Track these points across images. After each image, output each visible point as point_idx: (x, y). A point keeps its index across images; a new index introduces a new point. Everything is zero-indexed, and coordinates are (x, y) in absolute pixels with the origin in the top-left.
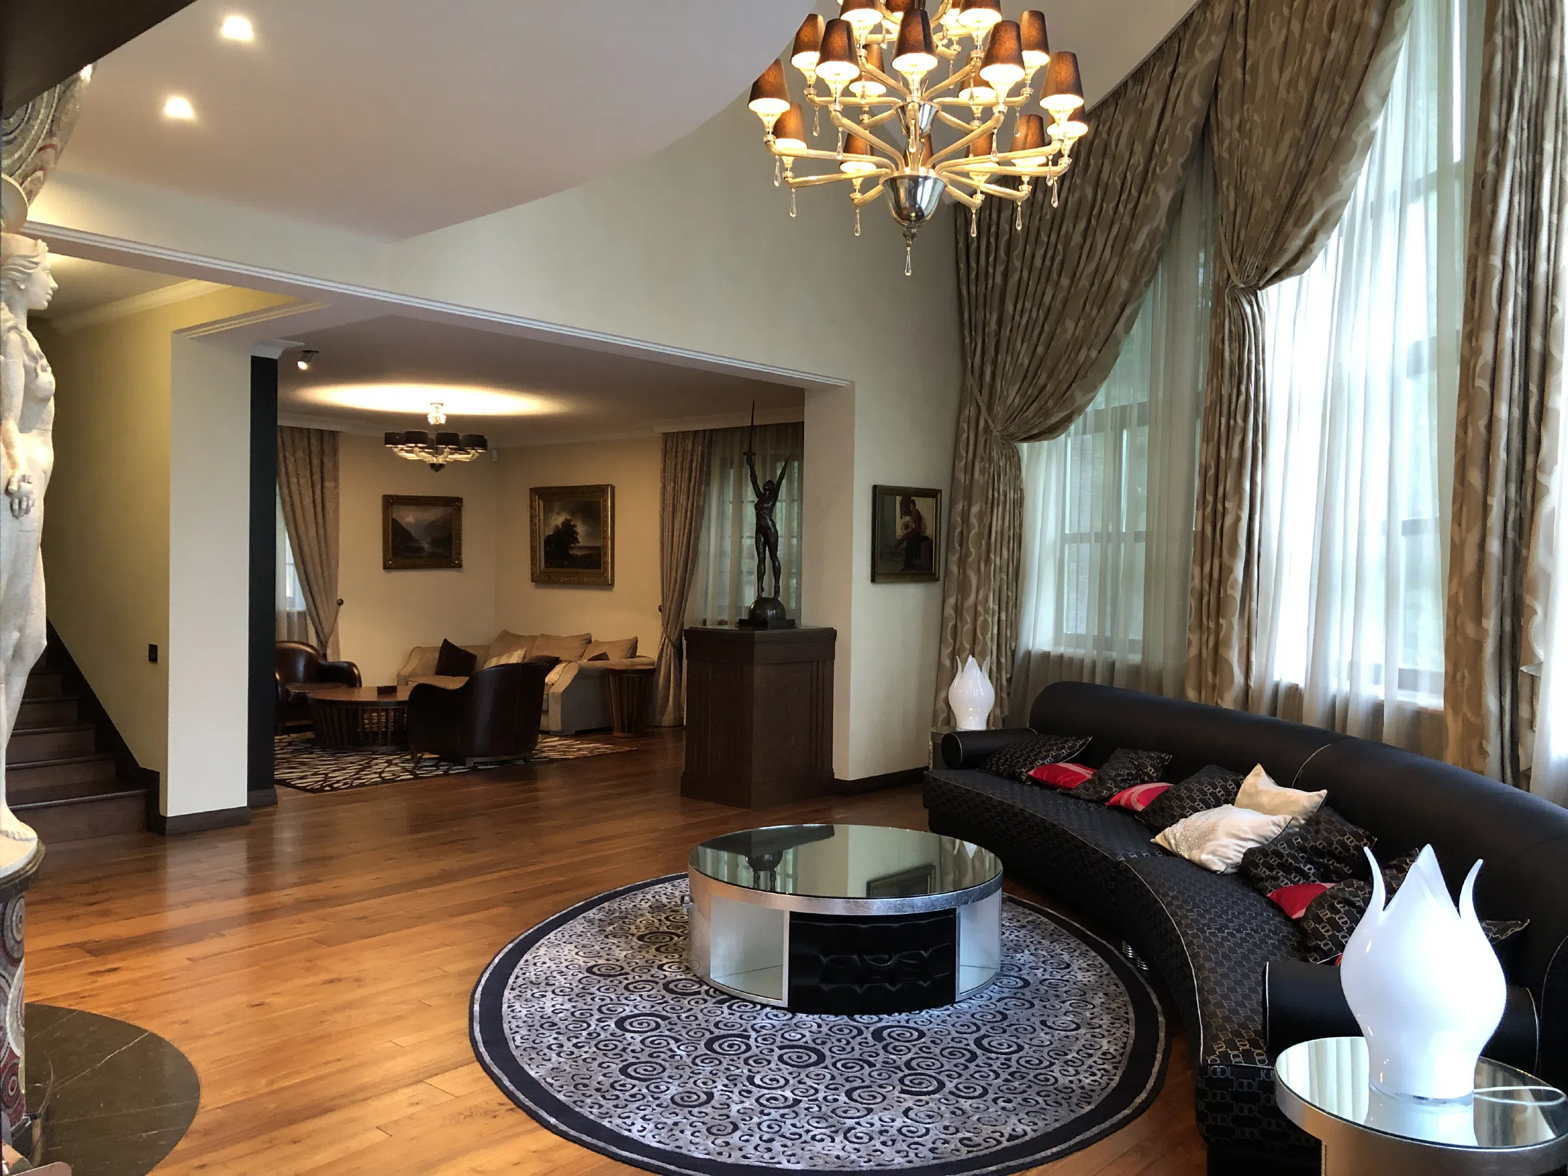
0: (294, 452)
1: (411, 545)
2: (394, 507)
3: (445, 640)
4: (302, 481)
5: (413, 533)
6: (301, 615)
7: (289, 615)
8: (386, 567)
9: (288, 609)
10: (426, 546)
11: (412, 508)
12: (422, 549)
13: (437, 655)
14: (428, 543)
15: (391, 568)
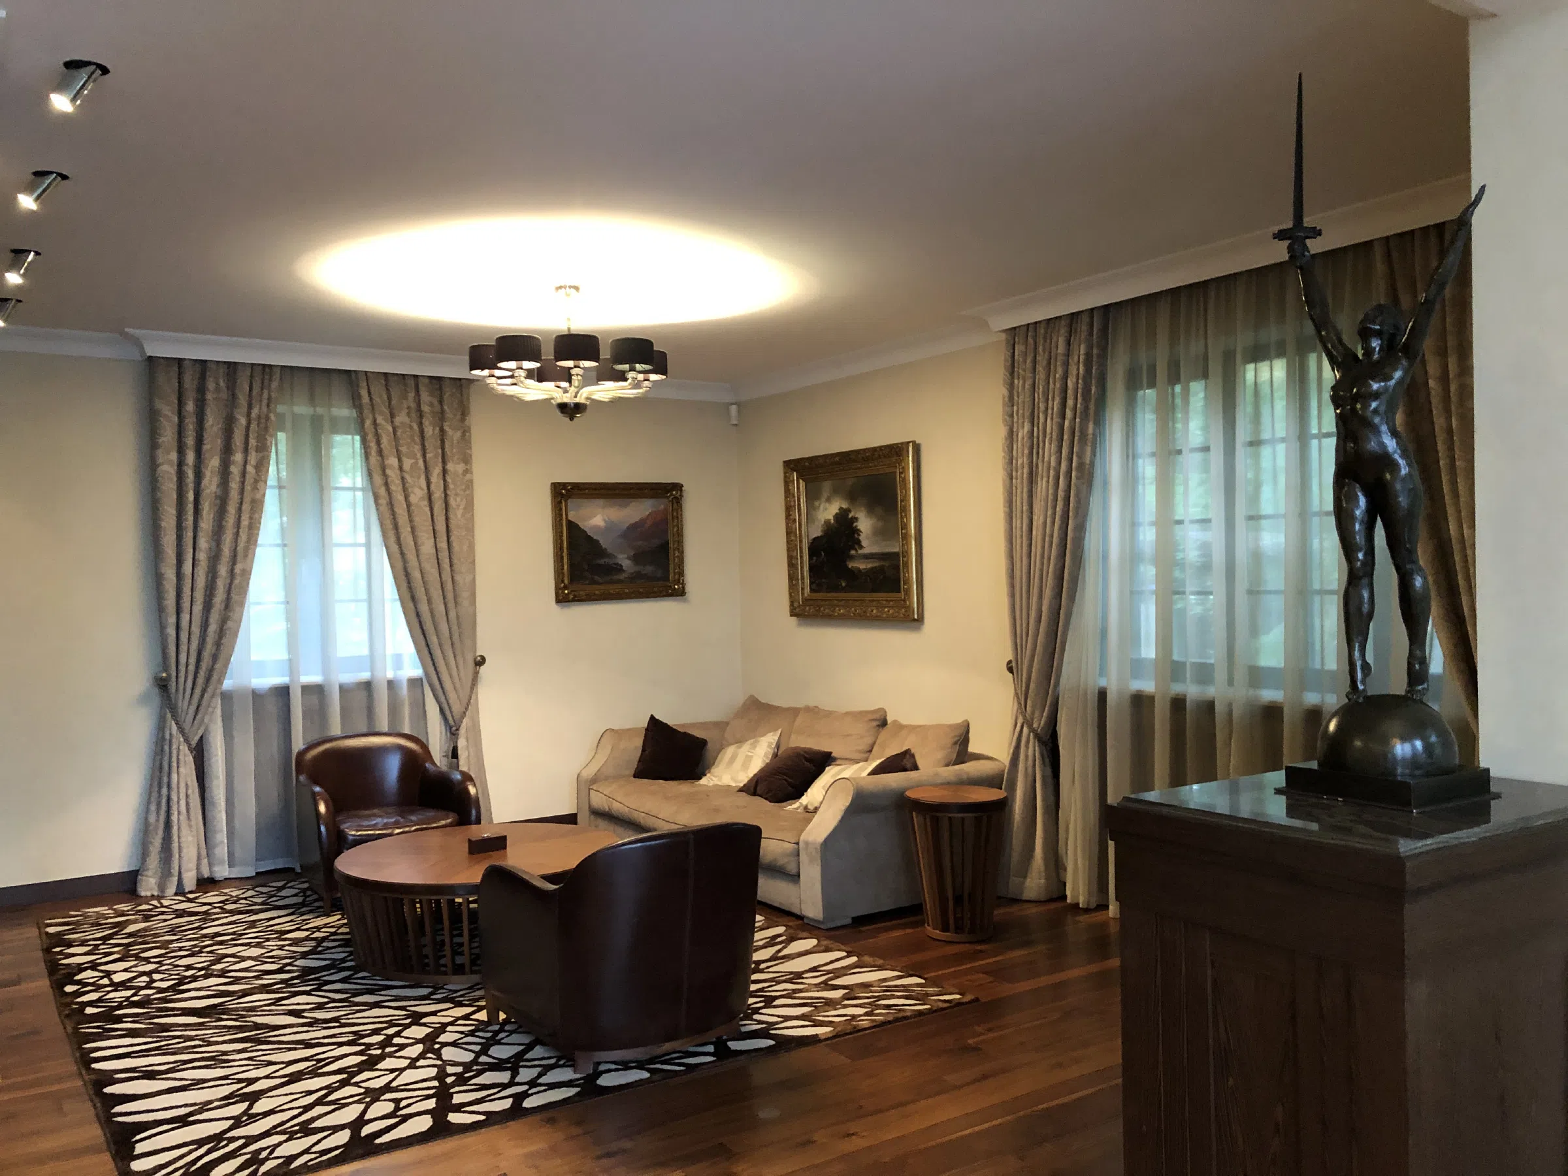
0: (392, 416)
1: (602, 561)
2: (570, 503)
3: (652, 717)
5: (604, 543)
6: (414, 683)
7: (391, 684)
8: (562, 599)
9: (390, 675)
10: (626, 563)
11: (601, 502)
12: (619, 569)
13: (639, 742)
14: (629, 558)
15: (569, 601)
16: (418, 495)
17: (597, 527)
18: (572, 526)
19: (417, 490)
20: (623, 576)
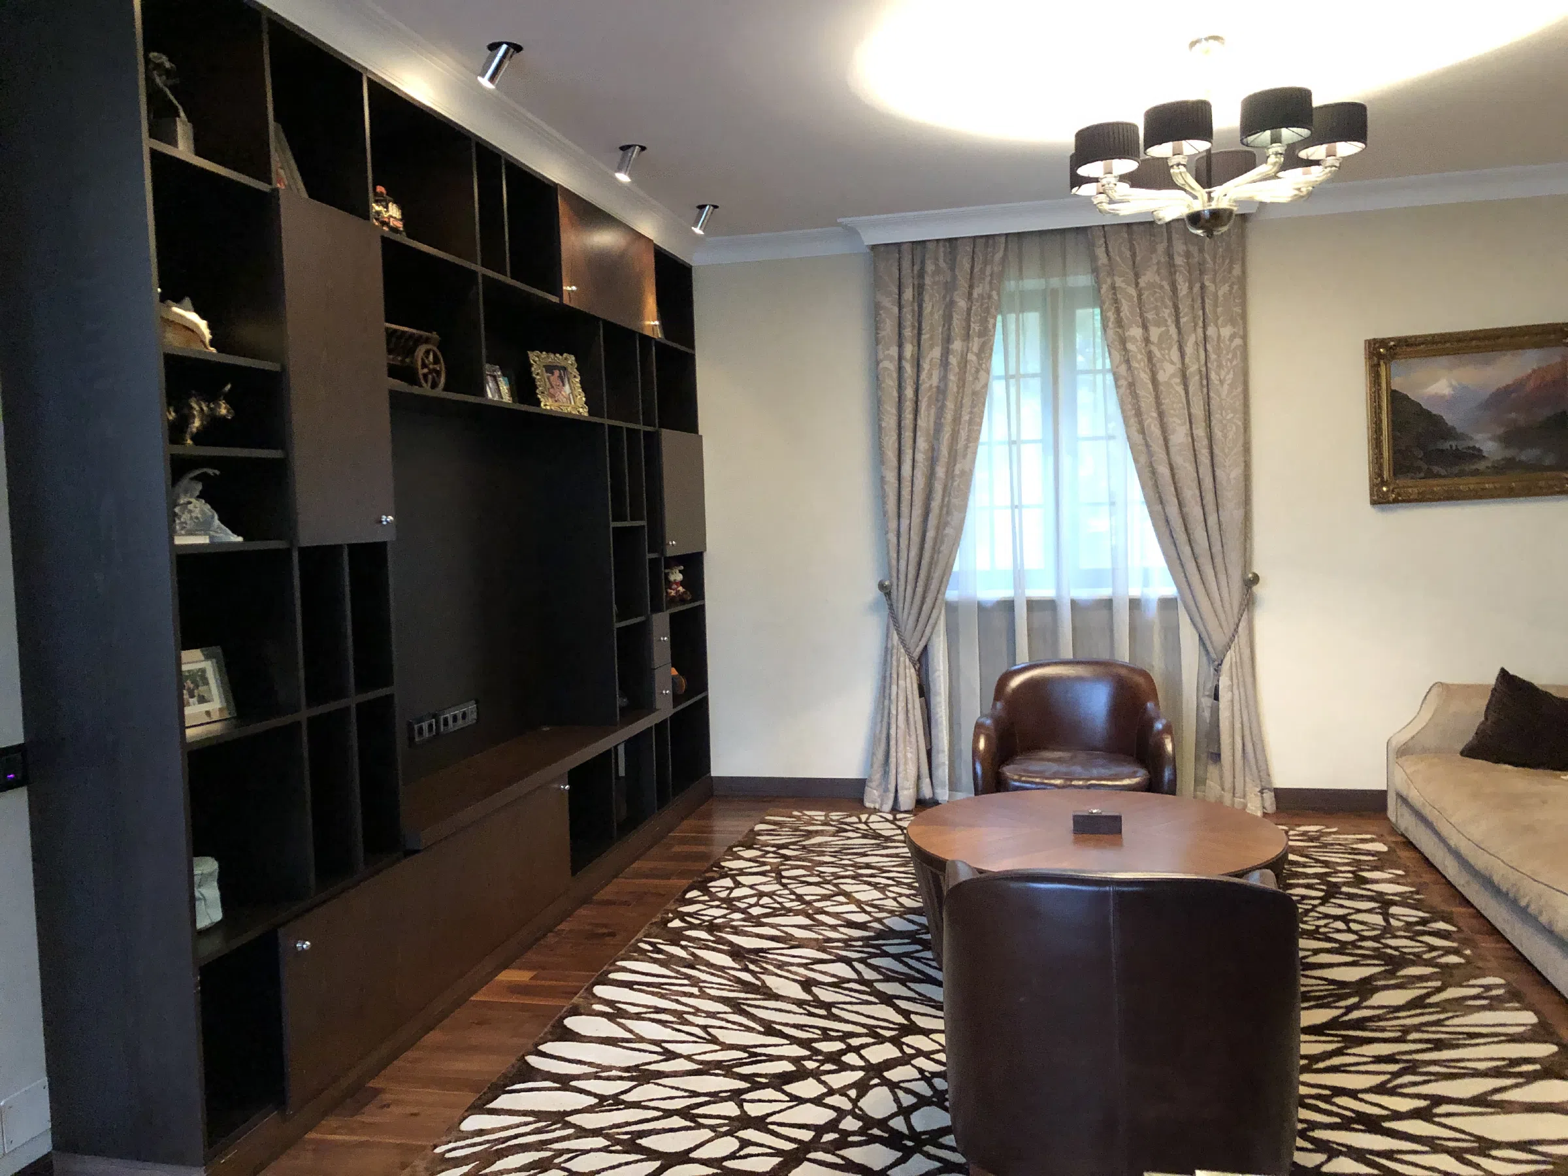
0: (1137, 276)
1: (1446, 445)
2: (1395, 366)
3: (1503, 673)
4: (1155, 333)
5: (1450, 419)
6: (1167, 604)
7: (1135, 604)
8: (1379, 499)
9: (1135, 592)
10: (1490, 447)
11: (1444, 360)
12: (1476, 454)
13: (1481, 704)
14: (1493, 439)
15: (1389, 502)
16: (1168, 372)
17: (1441, 398)
18: (1397, 398)
19: (1167, 365)
20: (1482, 466)
